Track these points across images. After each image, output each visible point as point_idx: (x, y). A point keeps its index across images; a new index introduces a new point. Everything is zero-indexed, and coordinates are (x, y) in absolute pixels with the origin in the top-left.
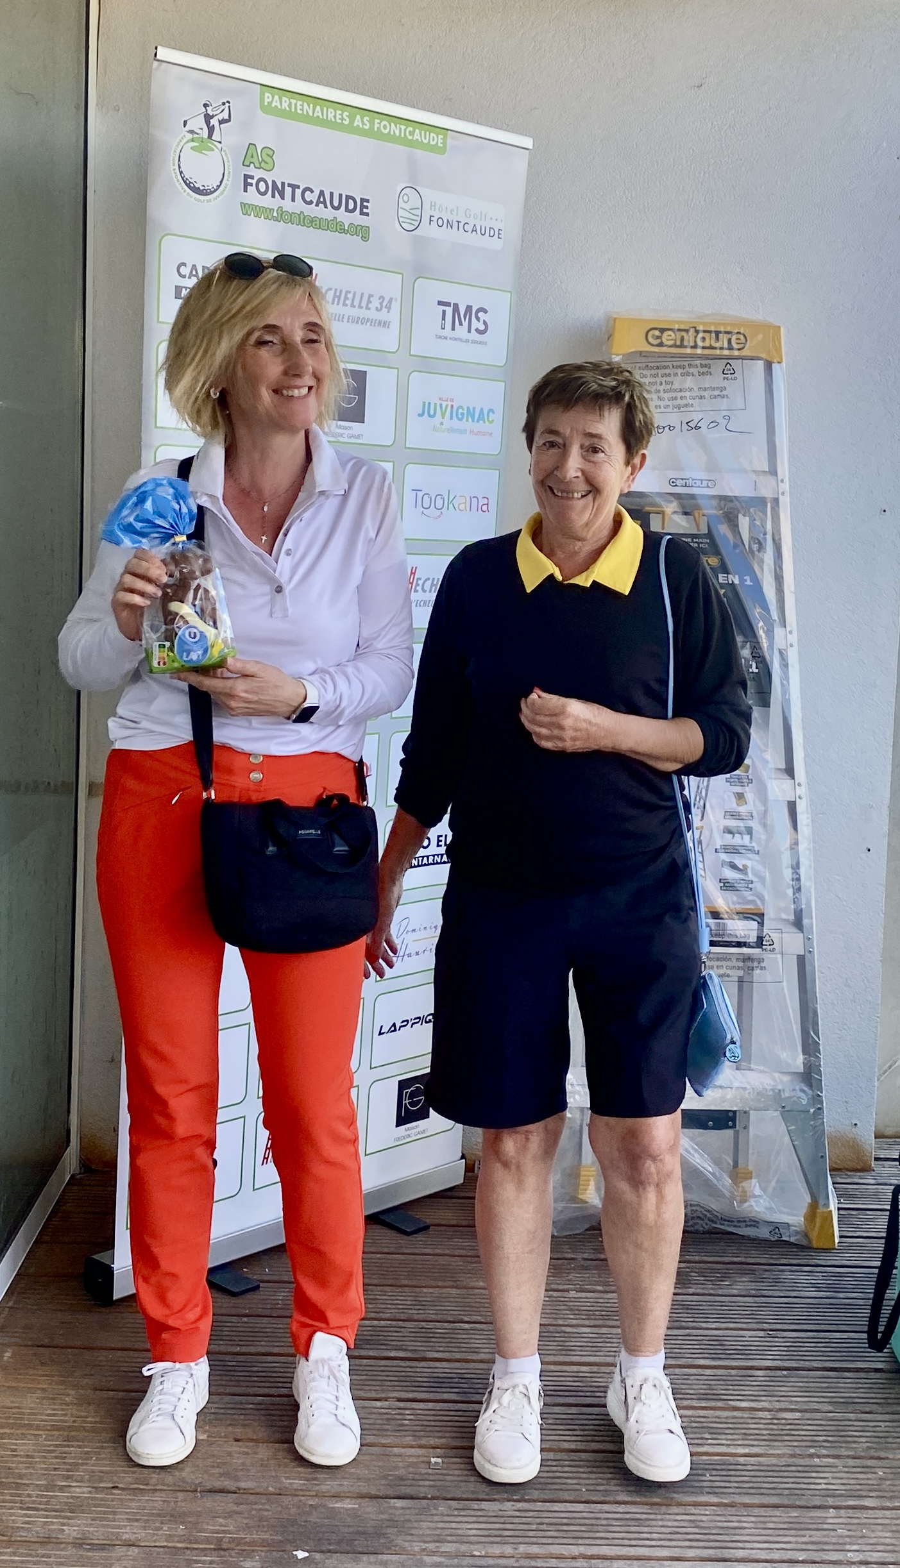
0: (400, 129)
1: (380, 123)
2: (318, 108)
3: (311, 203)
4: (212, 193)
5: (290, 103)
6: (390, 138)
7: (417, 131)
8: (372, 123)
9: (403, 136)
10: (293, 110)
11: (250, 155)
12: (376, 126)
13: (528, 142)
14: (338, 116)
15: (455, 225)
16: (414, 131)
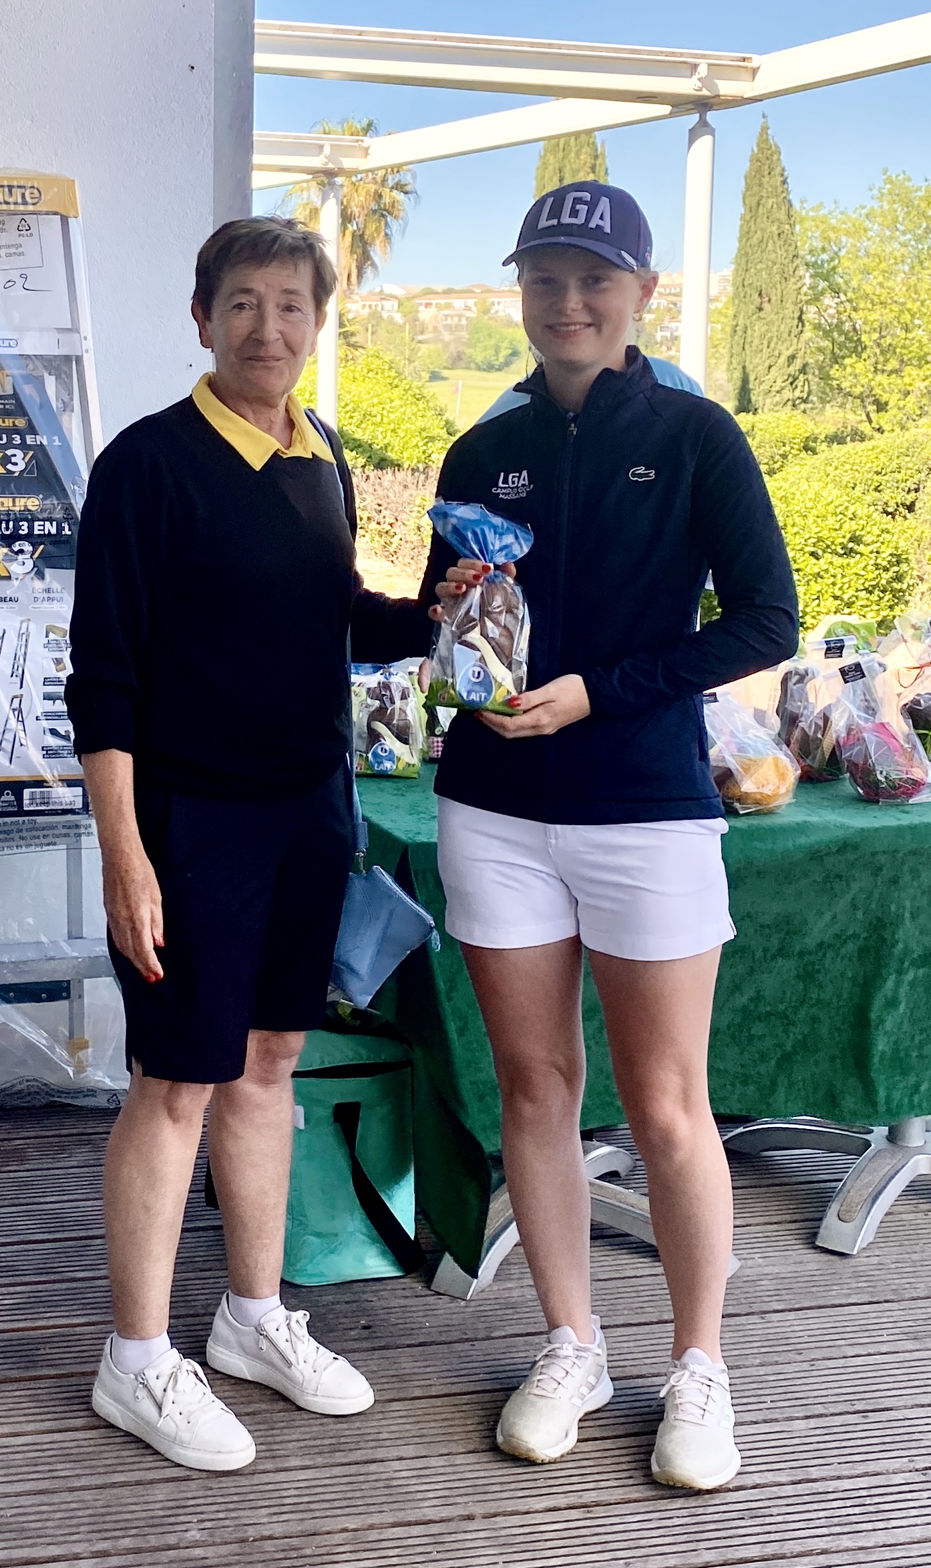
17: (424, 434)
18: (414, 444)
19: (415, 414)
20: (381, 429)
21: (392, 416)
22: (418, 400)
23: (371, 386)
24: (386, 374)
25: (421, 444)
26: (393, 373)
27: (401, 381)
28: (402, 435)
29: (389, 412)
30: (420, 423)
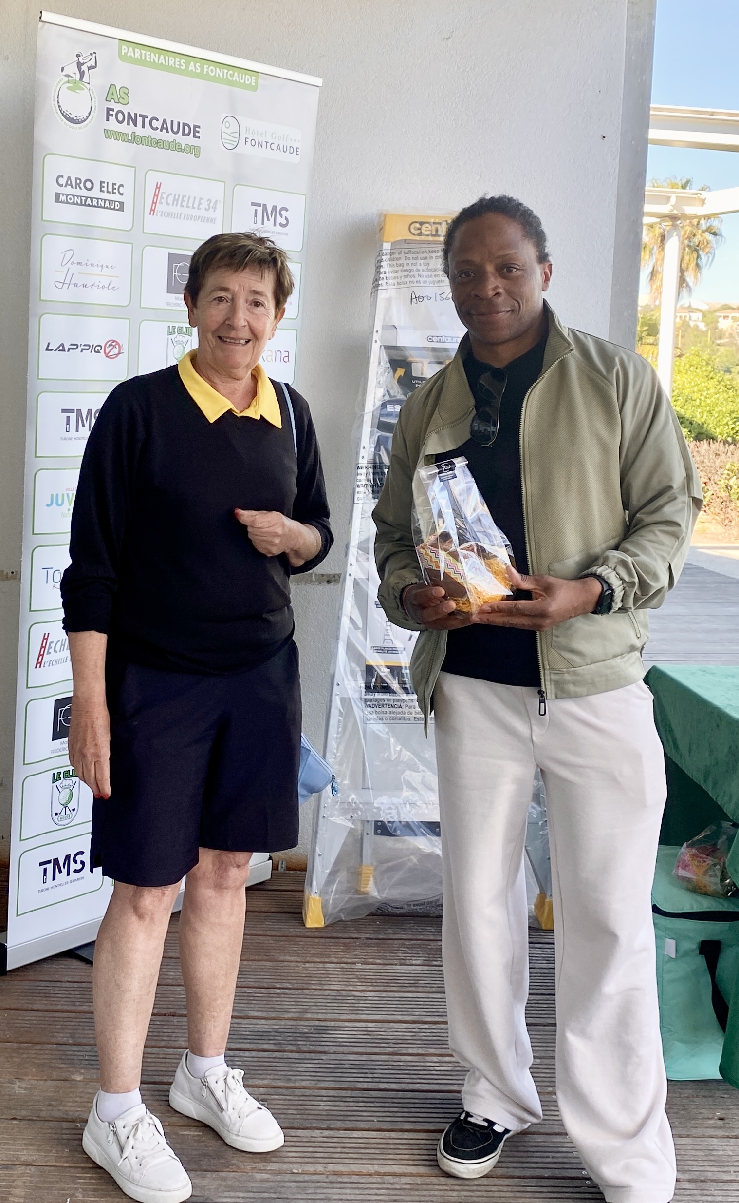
0: (223, 72)
1: (208, 68)
2: (162, 57)
3: (157, 128)
4: (83, 122)
5: (141, 53)
6: (217, 79)
7: (236, 74)
8: (202, 67)
9: (225, 77)
10: (143, 58)
11: (111, 93)
12: (206, 70)
13: (319, 81)
14: (177, 63)
15: (264, 144)
16: (234, 74)
17: (733, 415)
18: (725, 422)
19: (726, 400)
20: (699, 410)
21: (708, 401)
22: (728, 389)
23: (692, 377)
24: (704, 369)
25: (730, 423)
26: (709, 368)
27: (715, 374)
28: (716, 415)
29: (706, 397)
30: (730, 407)
